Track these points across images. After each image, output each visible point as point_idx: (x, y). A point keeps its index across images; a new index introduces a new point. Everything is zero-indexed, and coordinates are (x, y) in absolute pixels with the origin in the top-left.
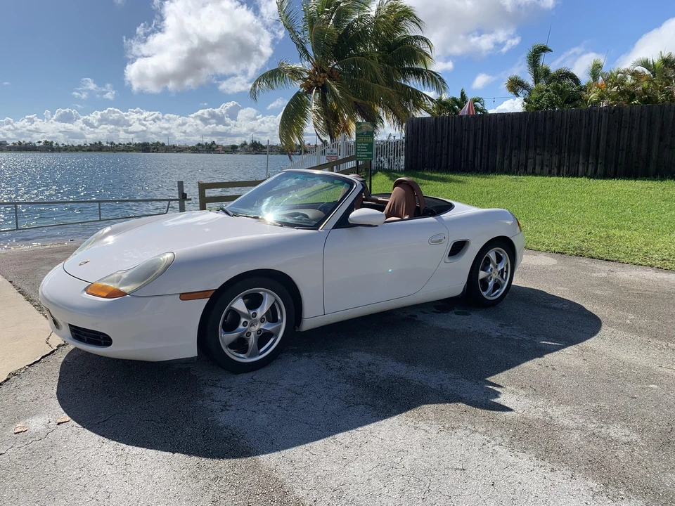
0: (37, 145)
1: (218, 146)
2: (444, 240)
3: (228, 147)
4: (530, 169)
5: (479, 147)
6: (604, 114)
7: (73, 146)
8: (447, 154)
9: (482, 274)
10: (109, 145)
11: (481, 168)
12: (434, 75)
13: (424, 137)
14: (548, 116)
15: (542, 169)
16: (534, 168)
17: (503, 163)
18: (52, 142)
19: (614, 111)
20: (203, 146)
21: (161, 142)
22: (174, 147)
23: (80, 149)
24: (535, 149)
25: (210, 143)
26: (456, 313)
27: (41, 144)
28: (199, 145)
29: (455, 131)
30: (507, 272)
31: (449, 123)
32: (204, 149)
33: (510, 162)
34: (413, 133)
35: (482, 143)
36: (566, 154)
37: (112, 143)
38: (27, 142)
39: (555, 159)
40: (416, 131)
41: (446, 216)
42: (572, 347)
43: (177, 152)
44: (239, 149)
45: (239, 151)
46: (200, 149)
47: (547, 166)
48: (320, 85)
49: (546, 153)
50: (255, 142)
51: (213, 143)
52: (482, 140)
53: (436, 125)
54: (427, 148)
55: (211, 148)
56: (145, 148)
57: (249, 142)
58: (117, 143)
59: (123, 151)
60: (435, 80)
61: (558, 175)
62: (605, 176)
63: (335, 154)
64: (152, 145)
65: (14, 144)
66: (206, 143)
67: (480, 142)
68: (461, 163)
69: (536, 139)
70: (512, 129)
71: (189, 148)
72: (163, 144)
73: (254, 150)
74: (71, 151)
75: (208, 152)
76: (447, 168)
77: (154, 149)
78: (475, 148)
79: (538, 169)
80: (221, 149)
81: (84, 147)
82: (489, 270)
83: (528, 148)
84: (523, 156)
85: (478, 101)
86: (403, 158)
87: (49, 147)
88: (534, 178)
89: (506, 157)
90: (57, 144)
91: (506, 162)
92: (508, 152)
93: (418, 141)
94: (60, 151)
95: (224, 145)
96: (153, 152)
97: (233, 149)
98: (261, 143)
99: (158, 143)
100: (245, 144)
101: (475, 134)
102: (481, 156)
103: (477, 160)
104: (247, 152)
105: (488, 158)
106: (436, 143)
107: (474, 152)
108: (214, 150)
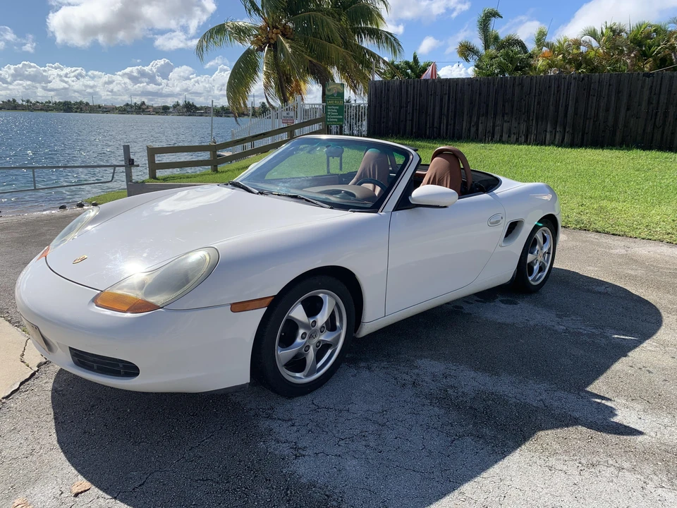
1: (148, 107)
3: (159, 108)
4: (497, 137)
5: (446, 113)
6: (573, 82)
8: (412, 120)
10: (24, 103)
11: (446, 135)
12: (389, 36)
13: (388, 100)
14: (517, 83)
15: (509, 136)
16: (501, 136)
17: (469, 130)
19: (583, 79)
20: (132, 107)
21: (85, 101)
22: (100, 107)
24: (503, 116)
25: (139, 103)
28: (127, 105)
29: (421, 95)
31: (414, 88)
32: (133, 110)
33: (477, 130)
34: (376, 96)
35: (448, 110)
36: (534, 121)
37: (28, 101)
39: (523, 127)
40: (379, 95)
43: (104, 112)
44: (171, 110)
45: (171, 112)
46: (129, 110)
47: (514, 134)
48: (272, 42)
49: (513, 121)
50: (189, 102)
51: (143, 103)
52: (448, 107)
53: (401, 89)
54: (391, 113)
55: (140, 109)
56: (67, 107)
57: (181, 103)
58: (34, 101)
59: (41, 110)
60: (390, 40)
61: (527, 142)
62: (573, 145)
63: (291, 117)
64: (74, 104)
66: (135, 103)
67: (446, 108)
68: (426, 130)
69: (504, 106)
70: (480, 94)
71: (116, 108)
72: (87, 104)
73: (188, 111)
75: (138, 113)
76: (412, 135)
77: (77, 108)
78: (441, 114)
79: (505, 137)
80: (151, 110)
83: (495, 115)
84: (490, 124)
86: (365, 123)
88: (503, 146)
89: (473, 124)
91: (473, 130)
92: (475, 119)
93: (381, 107)
95: (155, 106)
96: (76, 112)
97: (165, 110)
98: (195, 104)
99: (81, 103)
100: (178, 105)
101: (441, 100)
102: (447, 123)
103: (443, 127)
104: (181, 114)
105: (455, 123)
106: (401, 107)
107: (440, 118)
108: (144, 111)
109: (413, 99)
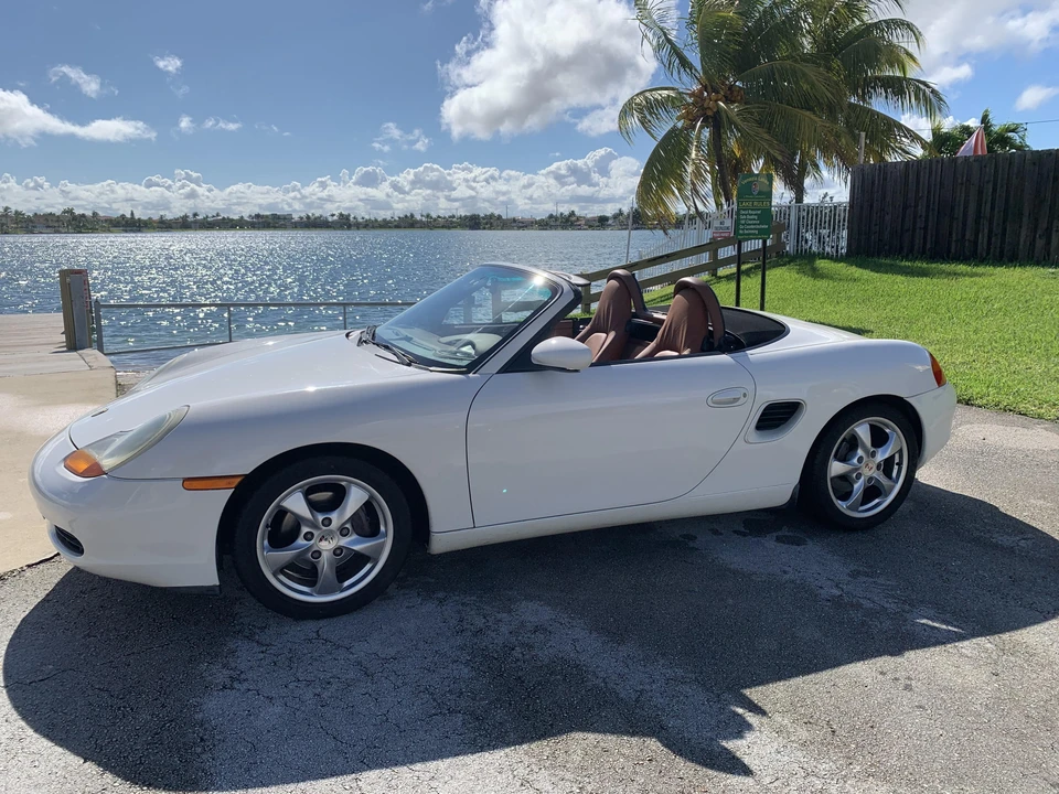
0: (330, 219)
1: (578, 219)
2: (742, 400)
3: (593, 219)
5: (988, 214)
7: (376, 220)
9: (836, 468)
10: (424, 219)
11: (988, 254)
12: (922, 86)
13: (884, 197)
17: (1033, 243)
18: (349, 215)
20: (556, 219)
21: (496, 213)
22: (514, 220)
23: (385, 225)
25: (567, 213)
26: (778, 539)
27: (335, 218)
28: (551, 216)
29: (942, 186)
30: (900, 464)
33: (1048, 243)
34: (864, 190)
35: (992, 208)
37: (428, 216)
38: (317, 215)
40: (867, 188)
41: (758, 353)
42: (982, 640)
43: (519, 228)
44: (610, 222)
45: (610, 225)
46: (552, 223)
48: (710, 113)
51: (573, 213)
52: (993, 200)
53: (905, 176)
54: (888, 218)
55: (568, 222)
56: (474, 222)
57: (626, 211)
58: (434, 216)
59: (443, 227)
64: (483, 218)
65: (302, 218)
66: (562, 214)
67: (989, 205)
68: (949, 243)
71: (536, 222)
72: (499, 217)
73: (634, 222)
74: (373, 227)
75: (564, 227)
77: (487, 224)
78: (979, 211)
80: (583, 222)
81: (390, 222)
82: (855, 461)
85: (1013, 131)
86: (845, 233)
87: (345, 223)
89: (1039, 233)
90: (354, 218)
91: (1040, 243)
94: (358, 228)
95: (589, 216)
96: (484, 229)
97: (602, 222)
99: (492, 216)
100: (621, 213)
101: (980, 192)
102: (990, 231)
103: (983, 239)
104: (623, 226)
105: (1004, 234)
106: (905, 208)
107: (977, 222)
108: (572, 224)
109: (929, 192)
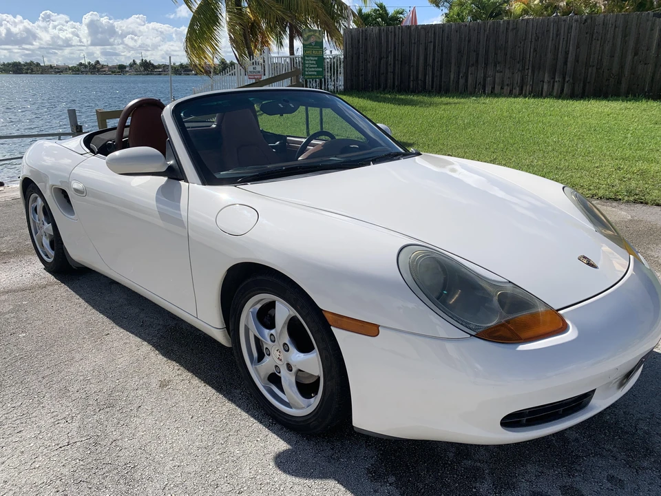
1: (103, 66)
3: (114, 67)
4: (488, 89)
5: (431, 63)
6: (574, 25)
8: (394, 72)
11: (432, 88)
13: (366, 51)
14: (511, 27)
15: (502, 88)
16: (493, 88)
17: (458, 82)
19: (586, 20)
20: (85, 66)
22: (51, 67)
24: (495, 66)
25: (93, 62)
28: (81, 64)
29: (402, 44)
31: (395, 35)
32: (87, 70)
33: (466, 81)
34: (352, 47)
35: (434, 60)
36: (530, 71)
39: (518, 77)
40: (355, 45)
43: (56, 73)
44: (127, 69)
45: (127, 71)
46: (83, 70)
47: (508, 85)
49: (507, 71)
50: (146, 61)
51: (98, 62)
52: (434, 55)
53: (380, 39)
54: (369, 65)
55: (95, 69)
56: (16, 68)
57: (138, 62)
61: (521, 94)
62: (574, 96)
63: (259, 72)
64: (24, 65)
66: (89, 63)
68: (409, 83)
69: (496, 54)
70: (469, 41)
71: (70, 69)
72: (38, 64)
73: (145, 70)
75: (93, 73)
76: (394, 88)
77: (28, 69)
78: (426, 64)
79: (497, 89)
80: (107, 69)
83: (486, 64)
84: (481, 74)
86: (341, 77)
88: (496, 99)
89: (461, 75)
91: (462, 81)
92: (463, 69)
93: (359, 58)
96: (27, 73)
97: (121, 68)
98: (152, 62)
99: (32, 63)
100: (134, 62)
101: (426, 49)
102: (433, 74)
103: (429, 79)
104: (138, 73)
105: (441, 75)
106: (380, 59)
107: (425, 69)
108: (98, 71)
109: (395, 48)
